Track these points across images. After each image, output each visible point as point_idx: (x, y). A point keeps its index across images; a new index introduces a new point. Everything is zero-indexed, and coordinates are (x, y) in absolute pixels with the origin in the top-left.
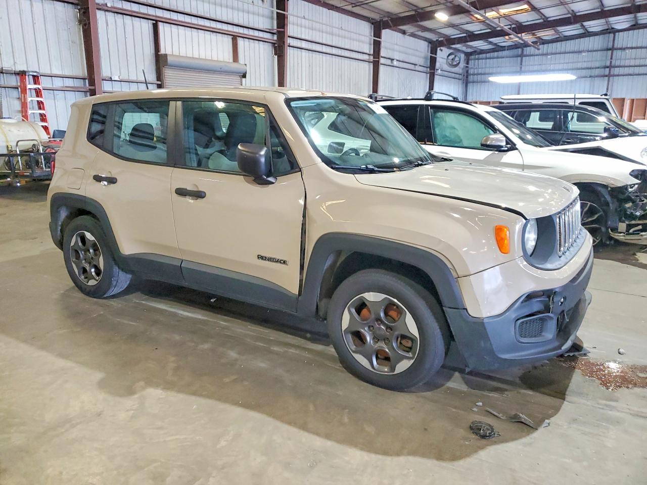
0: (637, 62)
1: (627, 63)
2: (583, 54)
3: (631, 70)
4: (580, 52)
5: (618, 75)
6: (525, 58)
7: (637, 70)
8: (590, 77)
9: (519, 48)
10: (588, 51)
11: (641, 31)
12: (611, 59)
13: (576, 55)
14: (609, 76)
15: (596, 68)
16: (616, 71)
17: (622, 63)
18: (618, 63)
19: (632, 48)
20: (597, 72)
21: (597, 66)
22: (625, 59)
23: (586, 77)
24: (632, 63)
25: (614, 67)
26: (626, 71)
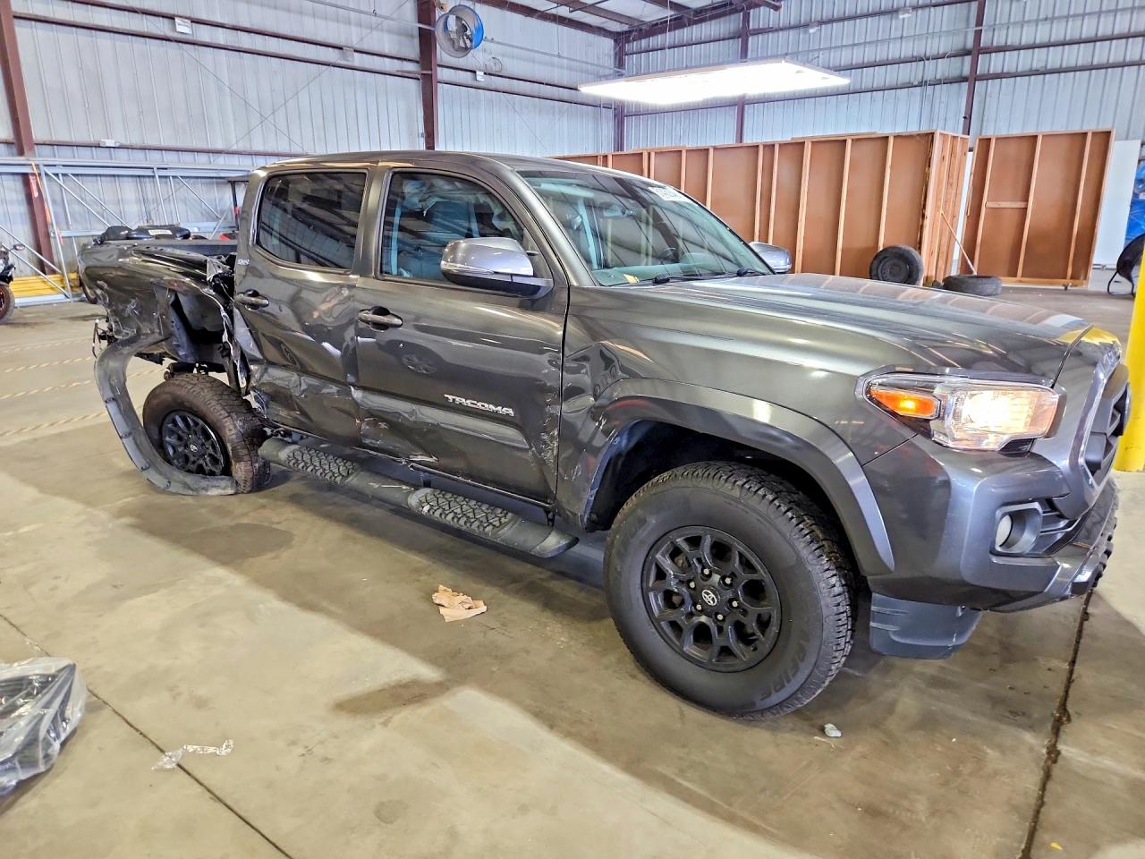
0: (1058, 32)
1: (1027, 36)
2: (906, 16)
3: (1038, 59)
4: (893, 12)
5: (1001, 76)
6: (756, 37)
7: (1054, 57)
8: (922, 84)
9: (736, 11)
10: (917, 7)
12: (979, 22)
13: (884, 20)
14: (972, 79)
15: (936, 58)
16: (995, 63)
17: (1013, 39)
18: (999, 39)
20: (940, 68)
21: (942, 51)
22: (1022, 23)
23: (910, 86)
24: (1042, 34)
25: (989, 51)
26: (1024, 60)
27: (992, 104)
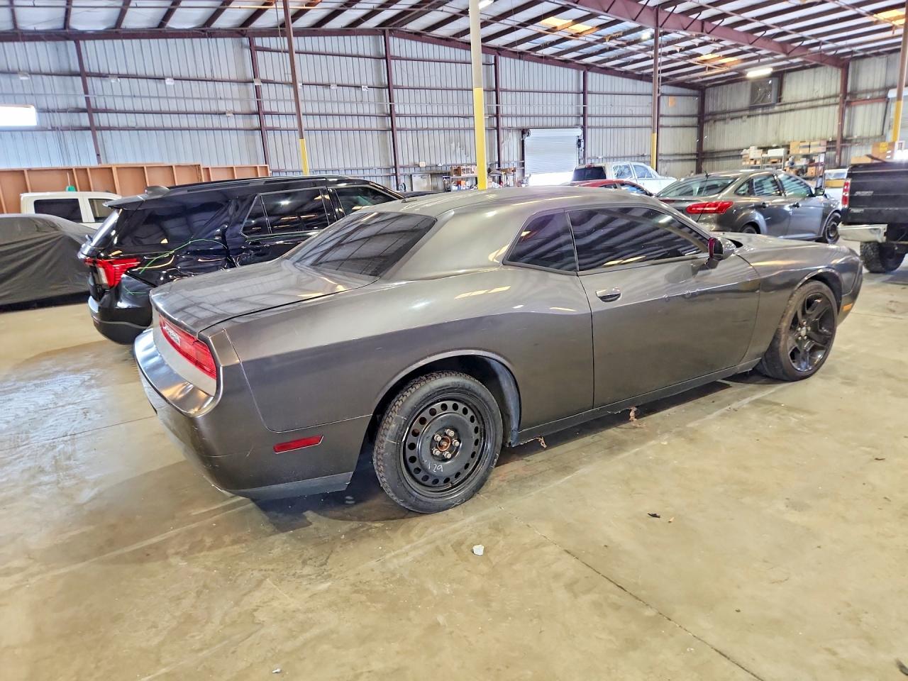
0: (137, 104)
1: (119, 105)
2: (24, 78)
3: (131, 120)
4: (11, 73)
5: (109, 129)
7: (141, 120)
8: (53, 129)
10: (31, 73)
11: (127, 42)
12: (86, 92)
13: (3, 78)
14: (92, 129)
15: (59, 111)
16: (102, 119)
17: (110, 106)
18: (101, 104)
19: (120, 76)
20: (64, 120)
21: (61, 107)
22: (113, 97)
24: (128, 105)
25: (97, 111)
26: (122, 120)
27: (109, 145)
